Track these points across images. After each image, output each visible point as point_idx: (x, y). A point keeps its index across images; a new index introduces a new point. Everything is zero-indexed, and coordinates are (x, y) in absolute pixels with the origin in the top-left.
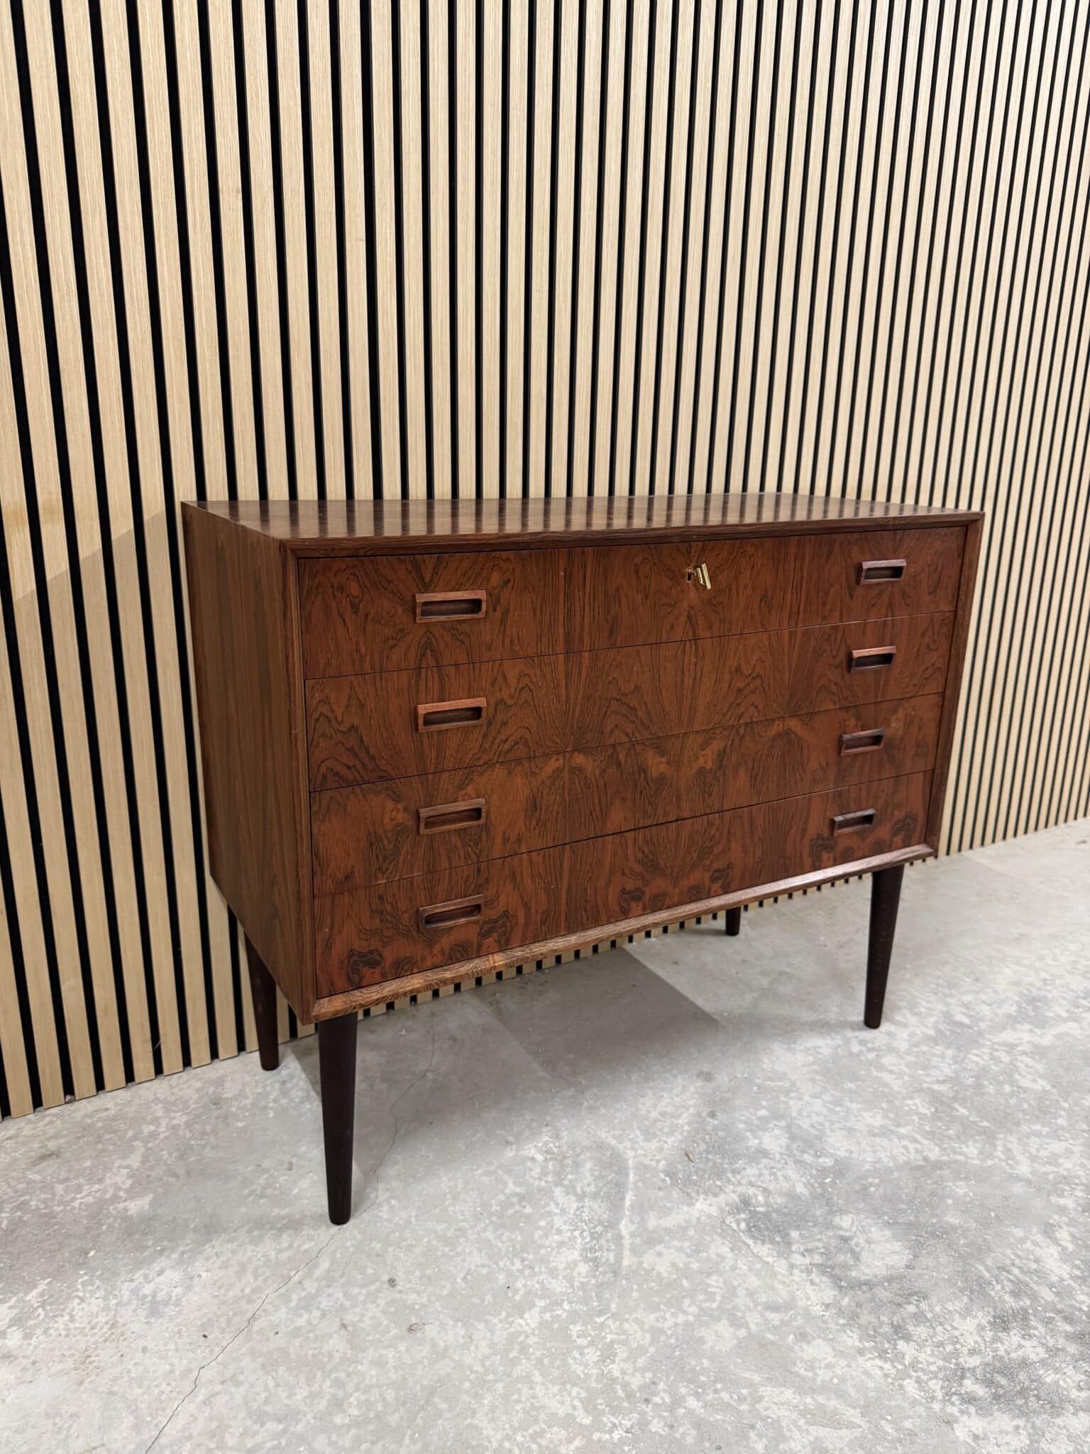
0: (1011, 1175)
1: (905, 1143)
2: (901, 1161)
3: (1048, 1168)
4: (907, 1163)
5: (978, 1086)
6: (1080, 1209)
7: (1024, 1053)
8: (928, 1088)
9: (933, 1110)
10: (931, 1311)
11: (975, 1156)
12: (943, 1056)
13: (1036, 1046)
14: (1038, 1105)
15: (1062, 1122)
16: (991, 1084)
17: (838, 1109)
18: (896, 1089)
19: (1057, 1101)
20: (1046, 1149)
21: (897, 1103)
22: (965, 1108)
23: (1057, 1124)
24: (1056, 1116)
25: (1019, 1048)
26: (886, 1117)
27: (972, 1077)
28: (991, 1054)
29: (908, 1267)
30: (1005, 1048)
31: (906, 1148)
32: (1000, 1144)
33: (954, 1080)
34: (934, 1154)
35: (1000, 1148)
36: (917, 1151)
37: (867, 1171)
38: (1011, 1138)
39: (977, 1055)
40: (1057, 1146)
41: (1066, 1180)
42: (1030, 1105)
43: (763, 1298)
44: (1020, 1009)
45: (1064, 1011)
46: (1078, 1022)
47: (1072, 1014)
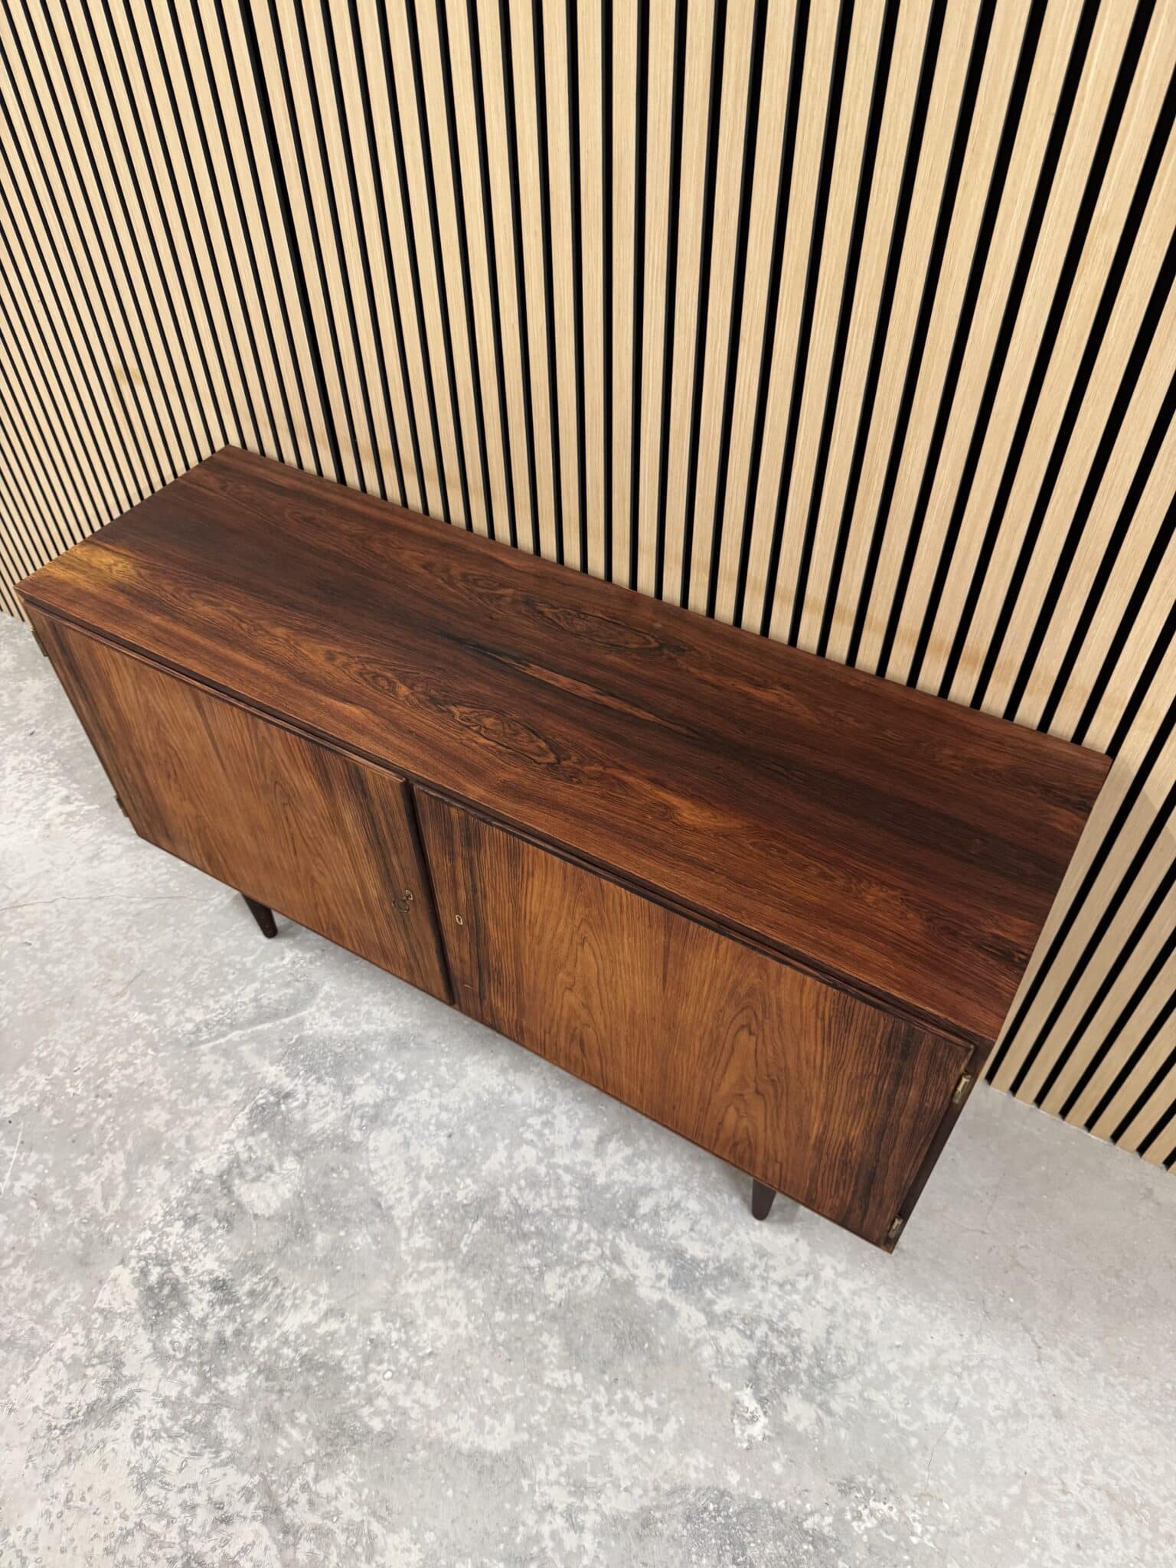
0: (397, 1276)
1: (407, 1188)
2: (379, 1189)
3: (419, 1307)
4: (380, 1194)
5: (525, 1237)
6: (372, 1337)
7: (609, 1273)
8: (499, 1194)
9: (465, 1202)
10: (217, 1238)
11: (411, 1245)
12: (560, 1197)
13: (629, 1285)
14: (519, 1292)
15: (500, 1316)
16: (534, 1247)
17: (432, 1128)
18: (484, 1167)
19: (535, 1310)
20: (448, 1304)
21: (463, 1172)
22: (482, 1228)
23: (494, 1312)
24: (509, 1311)
25: (615, 1267)
26: (438, 1166)
27: (537, 1228)
28: (589, 1241)
29: (256, 1216)
30: (608, 1252)
31: (400, 1189)
32: (440, 1264)
33: (523, 1213)
34: (401, 1213)
35: (432, 1265)
36: (399, 1200)
37: (358, 1169)
38: (452, 1274)
39: (580, 1229)
40: (459, 1313)
41: (410, 1323)
42: (515, 1285)
43: (196, 1132)
44: (703, 1261)
45: (727, 1308)
46: (710, 1324)
47: (726, 1317)
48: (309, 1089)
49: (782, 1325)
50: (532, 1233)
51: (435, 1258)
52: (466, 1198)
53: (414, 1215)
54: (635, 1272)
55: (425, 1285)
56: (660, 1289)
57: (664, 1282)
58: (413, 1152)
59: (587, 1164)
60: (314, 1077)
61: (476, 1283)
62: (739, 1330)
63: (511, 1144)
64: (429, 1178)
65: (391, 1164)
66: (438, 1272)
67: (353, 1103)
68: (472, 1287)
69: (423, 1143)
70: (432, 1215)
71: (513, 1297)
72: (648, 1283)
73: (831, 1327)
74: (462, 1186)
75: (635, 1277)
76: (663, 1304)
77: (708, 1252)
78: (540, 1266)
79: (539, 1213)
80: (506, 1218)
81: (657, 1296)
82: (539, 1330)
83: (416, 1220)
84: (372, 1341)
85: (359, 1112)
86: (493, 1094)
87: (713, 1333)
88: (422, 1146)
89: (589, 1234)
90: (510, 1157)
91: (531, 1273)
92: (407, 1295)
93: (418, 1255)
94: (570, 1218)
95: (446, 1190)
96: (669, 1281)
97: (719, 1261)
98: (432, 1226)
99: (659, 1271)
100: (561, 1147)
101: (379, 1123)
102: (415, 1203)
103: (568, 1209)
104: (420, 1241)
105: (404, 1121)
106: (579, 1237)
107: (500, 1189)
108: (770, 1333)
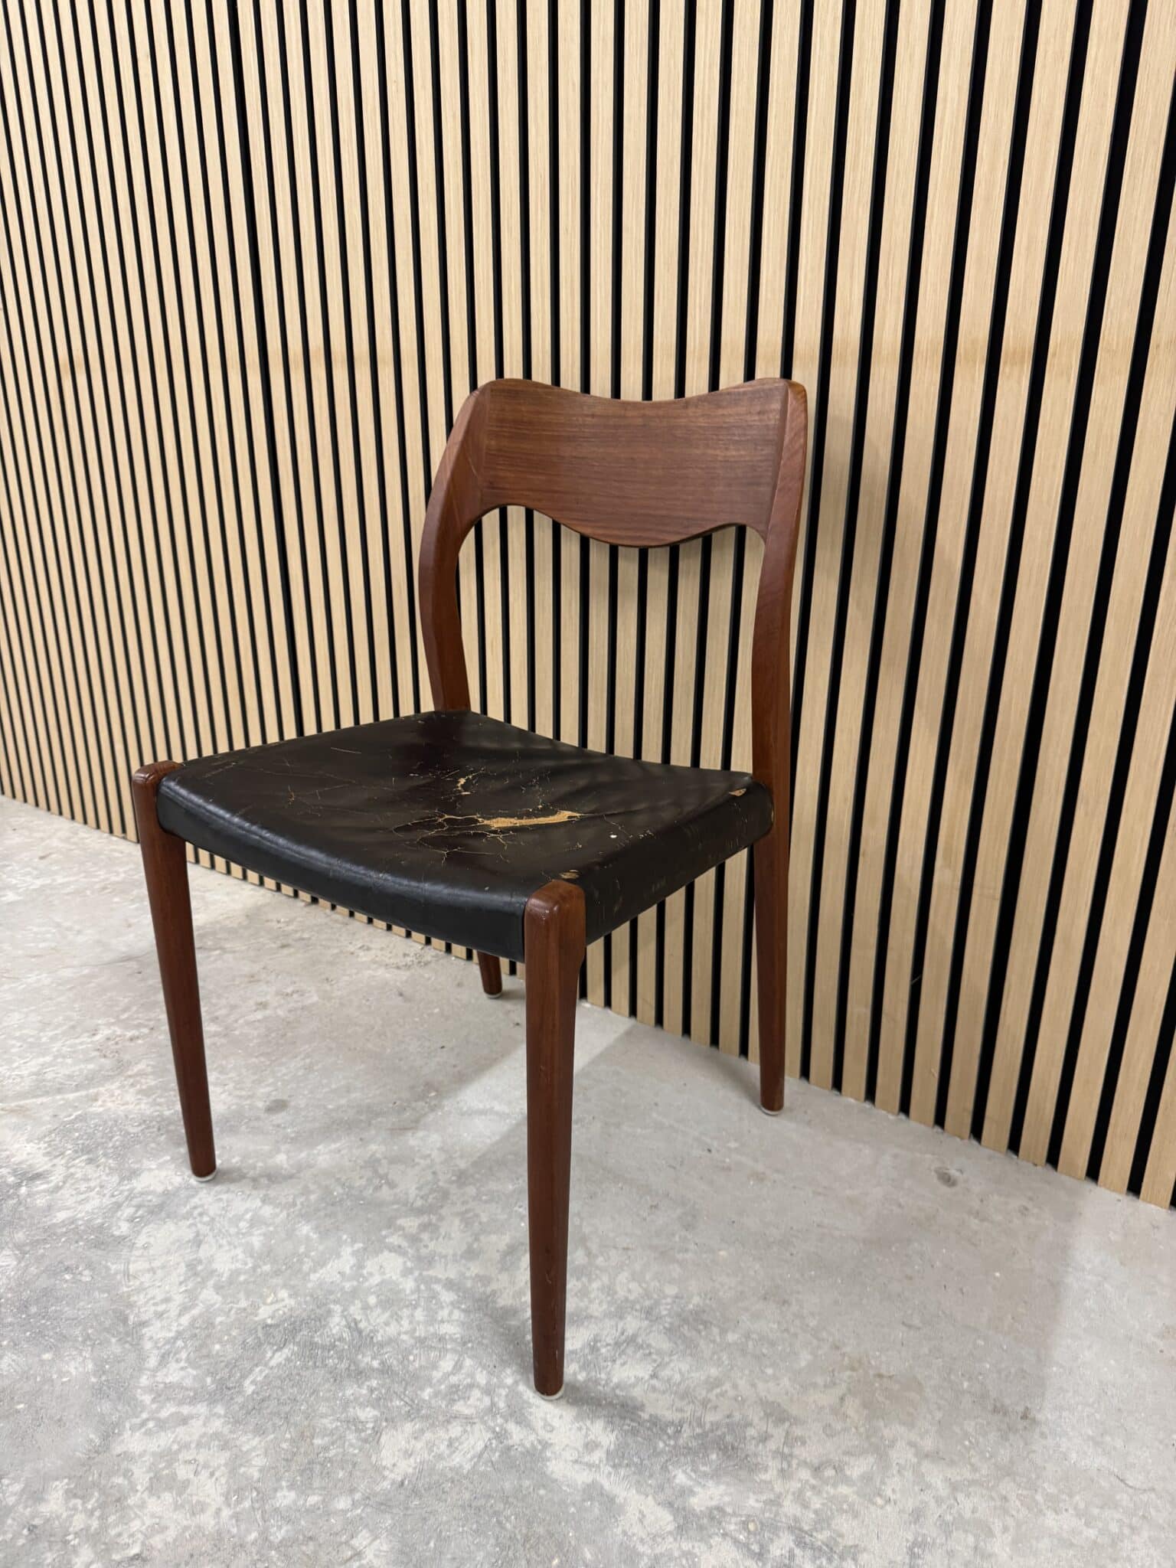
0: (117, 1425)
1: (179, 1299)
2: (134, 1298)
3: (141, 1476)
4: (131, 1306)
5: (359, 1374)
6: (36, 1522)
7: (501, 1436)
8: (329, 1312)
9: (269, 1321)
11: (159, 1379)
12: (432, 1320)
13: (535, 1457)
14: (330, 1460)
15: (285, 1498)
16: (372, 1390)
17: (243, 1225)
18: (313, 1277)
19: (352, 1491)
20: (196, 1473)
21: (279, 1281)
22: (288, 1360)
23: (276, 1490)
24: (304, 1489)
25: (511, 1427)
26: (235, 1273)
27: (383, 1363)
28: (471, 1386)
30: (502, 1405)
31: (167, 1300)
32: (202, 1409)
33: (362, 1339)
34: (157, 1332)
35: (186, 1410)
36: (160, 1315)
37: (108, 1269)
38: (217, 1425)
39: (458, 1367)
40: (210, 1490)
41: (114, 1502)
42: (326, 1449)
44: (672, 1423)
45: (714, 1503)
46: (681, 1530)
47: (712, 1518)
48: (72, 1170)
49: (822, 1537)
50: (373, 1369)
51: (193, 1400)
52: (272, 1317)
53: (179, 1335)
54: (547, 1436)
55: (164, 1440)
56: (590, 1466)
57: (597, 1456)
58: (204, 1252)
59: (485, 1280)
60: (85, 1157)
61: (255, 1442)
62: (736, 1541)
63: (365, 1249)
64: (218, 1288)
65: (163, 1267)
66: (193, 1422)
67: (131, 1190)
68: (244, 1449)
69: (224, 1242)
70: (208, 1336)
71: (317, 1468)
72: (570, 1455)
73: (915, 1544)
74: (269, 1300)
75: (546, 1445)
76: (593, 1491)
77: (681, 1410)
78: (376, 1420)
79: (390, 1341)
80: (334, 1346)
81: (583, 1477)
82: (352, 1526)
83: (180, 1343)
84: (32, 1529)
85: (135, 1202)
86: (351, 1187)
87: (686, 1546)
88: (221, 1246)
89: (472, 1375)
90: (360, 1266)
91: (357, 1430)
92: (127, 1456)
93: (164, 1393)
94: (443, 1351)
95: (243, 1304)
96: (608, 1452)
97: (700, 1425)
98: (204, 1351)
99: (592, 1437)
100: (445, 1257)
101: (163, 1214)
102: (185, 1320)
103: (441, 1339)
104: (173, 1374)
105: (201, 1215)
106: (454, 1379)
107: (332, 1306)
108: (797, 1551)
